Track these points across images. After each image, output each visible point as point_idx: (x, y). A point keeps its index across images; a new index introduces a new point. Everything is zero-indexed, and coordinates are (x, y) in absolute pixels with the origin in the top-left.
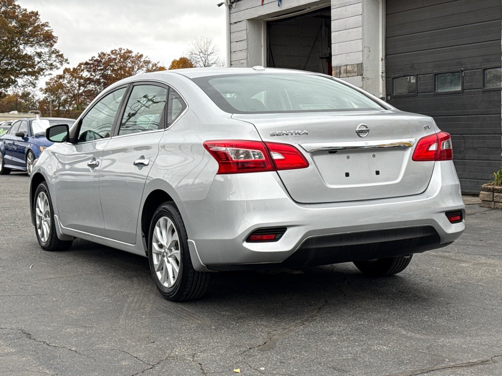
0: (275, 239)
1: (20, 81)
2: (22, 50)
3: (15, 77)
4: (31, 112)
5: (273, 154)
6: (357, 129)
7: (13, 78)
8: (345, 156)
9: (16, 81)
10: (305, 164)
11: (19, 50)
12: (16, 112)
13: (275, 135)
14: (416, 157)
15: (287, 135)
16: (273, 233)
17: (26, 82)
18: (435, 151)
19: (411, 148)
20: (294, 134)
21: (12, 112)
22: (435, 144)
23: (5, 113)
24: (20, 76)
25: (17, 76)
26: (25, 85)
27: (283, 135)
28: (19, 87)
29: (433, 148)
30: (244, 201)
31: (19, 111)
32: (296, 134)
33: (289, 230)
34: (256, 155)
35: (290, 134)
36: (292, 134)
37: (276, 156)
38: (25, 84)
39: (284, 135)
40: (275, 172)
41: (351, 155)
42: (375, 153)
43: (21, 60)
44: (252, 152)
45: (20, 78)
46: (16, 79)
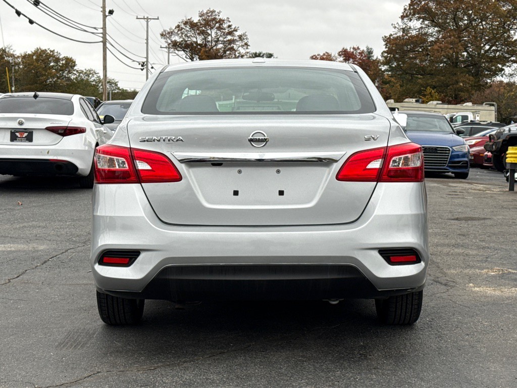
0: (127, 264)
1: (507, 70)
2: (512, 35)
3: (503, 66)
4: (486, 104)
5: (138, 163)
6: (250, 137)
7: (500, 66)
8: (235, 170)
9: (503, 70)
10: (177, 177)
11: (509, 37)
12: (470, 104)
13: (145, 141)
14: (342, 176)
15: (159, 141)
16: (126, 257)
17: (514, 70)
18: (379, 169)
19: (335, 165)
20: (167, 140)
21: (465, 104)
22: (380, 160)
23: (458, 105)
24: (507, 64)
25: (504, 65)
26: (513, 74)
27: (154, 141)
28: (507, 76)
29: (376, 165)
30: (107, 217)
31: (474, 103)
32: (169, 140)
33: (142, 255)
34: (120, 164)
35: (162, 140)
36: (164, 140)
37: (142, 166)
38: (513, 72)
39: (156, 141)
40: (140, 184)
41: (243, 169)
42: (280, 168)
43: (510, 47)
44: (117, 159)
45: (508, 66)
46: (503, 68)
